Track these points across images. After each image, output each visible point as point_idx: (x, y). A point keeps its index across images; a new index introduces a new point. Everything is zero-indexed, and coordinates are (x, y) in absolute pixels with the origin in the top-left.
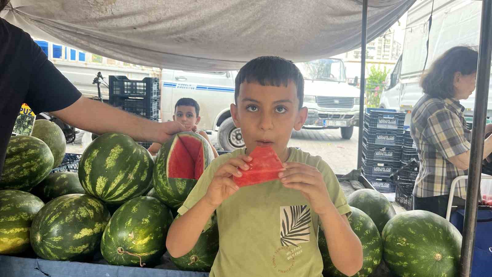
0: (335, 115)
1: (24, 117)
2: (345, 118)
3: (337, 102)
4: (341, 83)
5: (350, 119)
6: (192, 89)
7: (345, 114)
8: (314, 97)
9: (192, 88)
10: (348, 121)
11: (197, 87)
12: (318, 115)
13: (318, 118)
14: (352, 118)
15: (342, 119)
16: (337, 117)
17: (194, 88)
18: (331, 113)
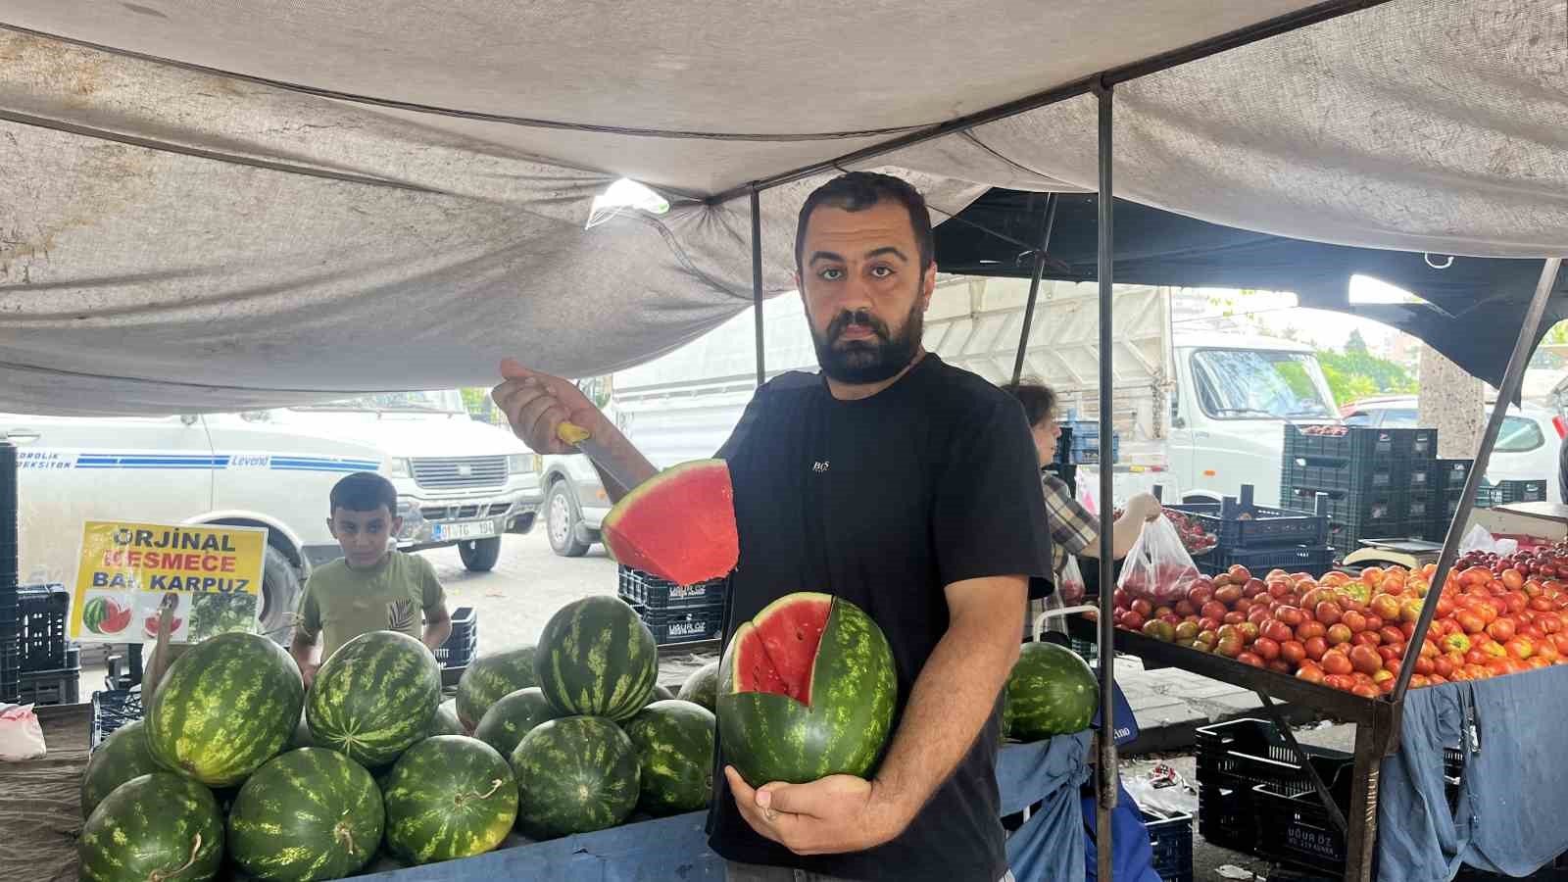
0: (464, 507)
1: (222, 598)
2: (491, 513)
3: (465, 470)
4: (455, 416)
5: (501, 515)
6: (63, 469)
7: (490, 501)
8: (405, 463)
9: (60, 465)
10: (498, 521)
11: (80, 461)
12: (419, 513)
13: (420, 520)
14: (507, 512)
15: (482, 516)
16: (469, 512)
17: (67, 465)
18: (454, 503)
